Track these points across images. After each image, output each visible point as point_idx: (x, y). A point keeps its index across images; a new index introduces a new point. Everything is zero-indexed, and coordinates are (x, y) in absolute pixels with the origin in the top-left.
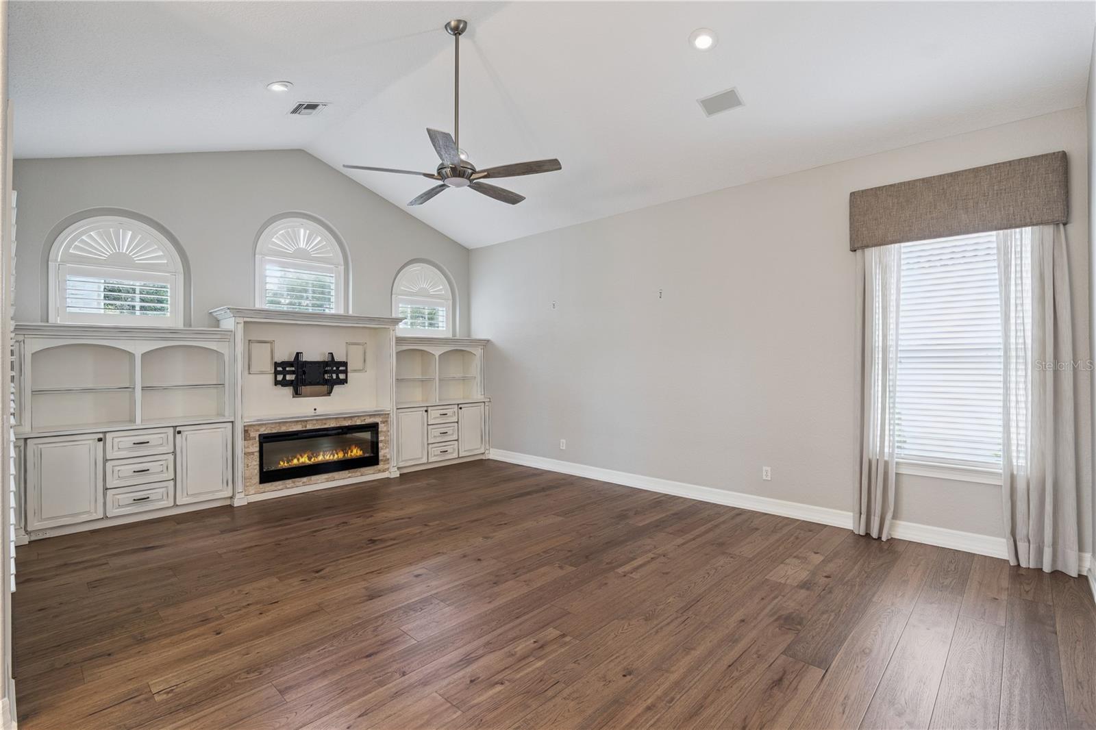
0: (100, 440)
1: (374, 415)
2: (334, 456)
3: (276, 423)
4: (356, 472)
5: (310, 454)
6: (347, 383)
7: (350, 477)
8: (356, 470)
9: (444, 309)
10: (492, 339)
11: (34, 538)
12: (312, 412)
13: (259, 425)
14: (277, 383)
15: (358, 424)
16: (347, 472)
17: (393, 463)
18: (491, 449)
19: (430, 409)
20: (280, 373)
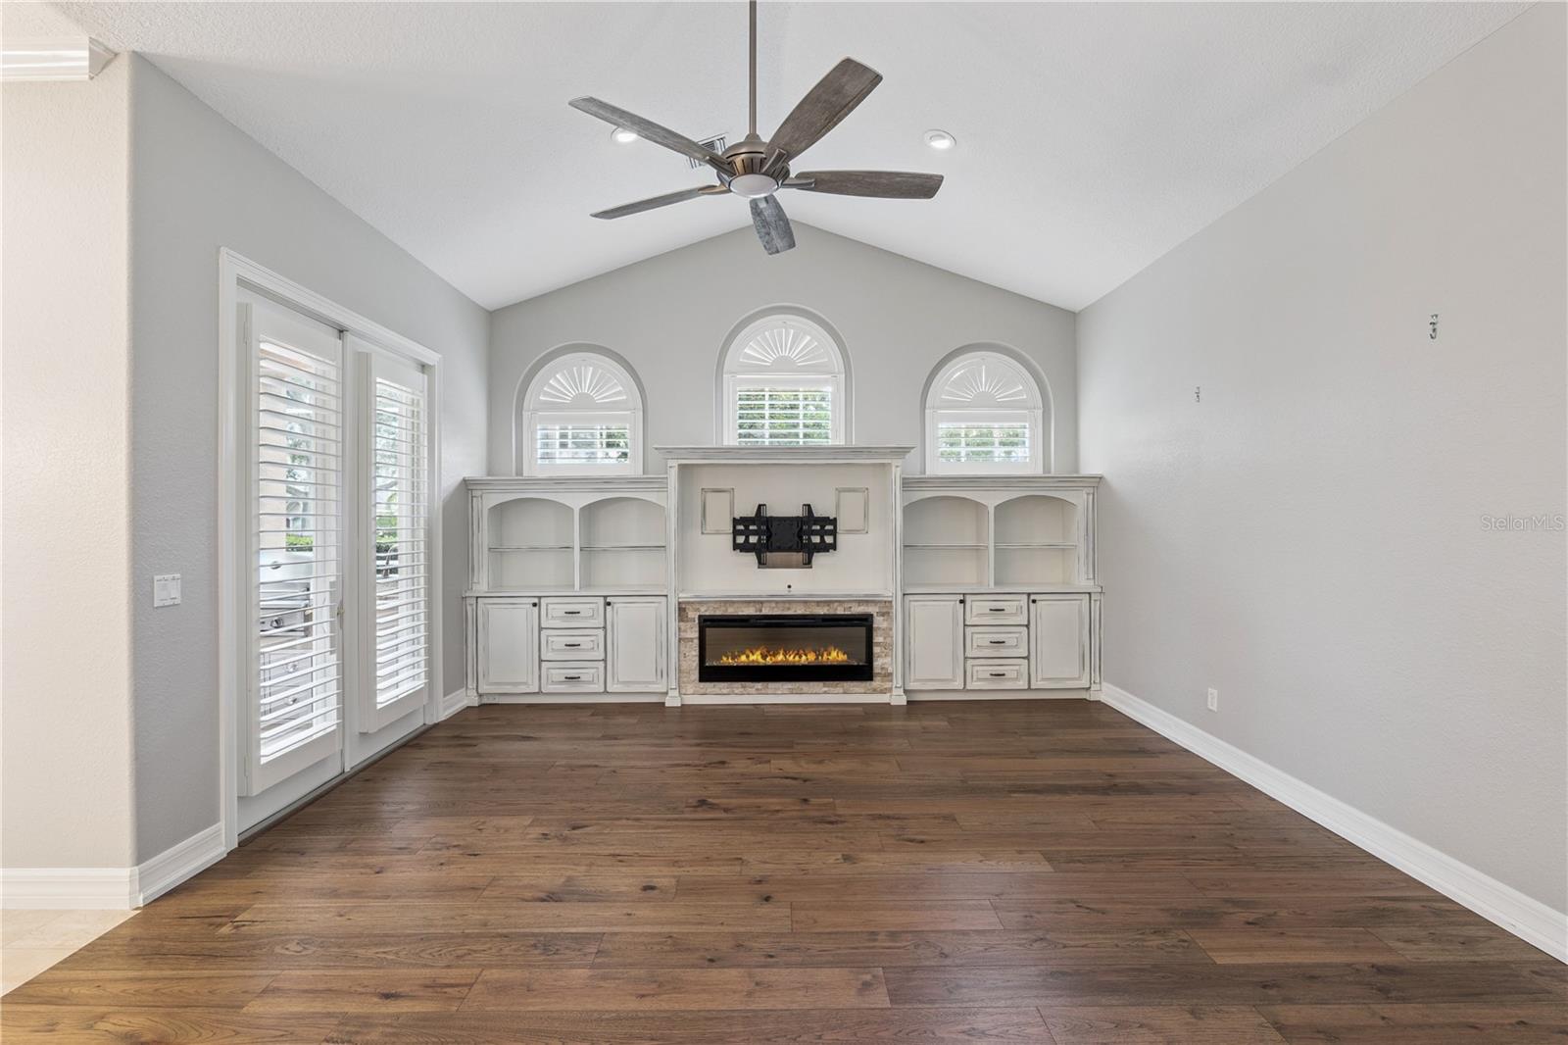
0: (535, 605)
1: (867, 601)
2: (800, 657)
3: (721, 602)
4: (836, 686)
5: (765, 651)
6: (835, 550)
7: (825, 693)
8: (835, 683)
9: (1027, 425)
10: (1105, 475)
11: (485, 701)
12: (784, 591)
13: (700, 603)
14: (736, 546)
15: (838, 613)
16: (821, 684)
17: (897, 681)
18: (1104, 684)
19: (969, 599)
20: (740, 533)
